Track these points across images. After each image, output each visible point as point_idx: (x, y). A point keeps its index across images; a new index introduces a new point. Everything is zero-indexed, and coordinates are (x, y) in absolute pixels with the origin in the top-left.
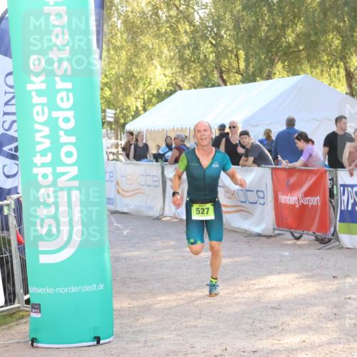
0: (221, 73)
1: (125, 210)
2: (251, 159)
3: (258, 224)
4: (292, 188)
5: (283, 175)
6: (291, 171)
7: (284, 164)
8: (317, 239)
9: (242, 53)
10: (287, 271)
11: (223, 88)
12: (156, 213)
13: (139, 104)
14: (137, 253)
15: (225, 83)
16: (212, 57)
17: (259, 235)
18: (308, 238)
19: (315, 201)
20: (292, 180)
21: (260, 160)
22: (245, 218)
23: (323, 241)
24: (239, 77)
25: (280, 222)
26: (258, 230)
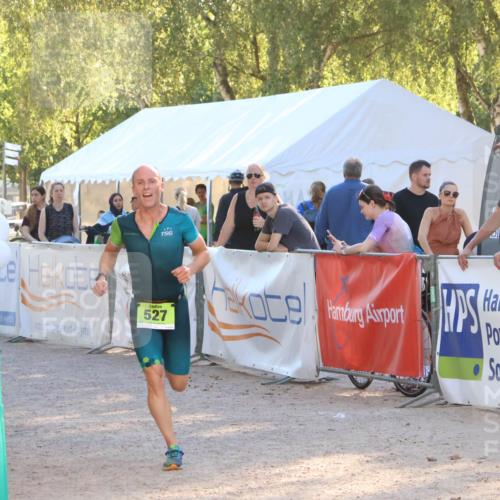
0: (224, 75)
1: (36, 336)
2: (277, 237)
3: (288, 361)
4: (353, 292)
5: (336, 267)
6: (350, 260)
7: (339, 246)
8: (399, 388)
9: (263, 39)
10: (342, 449)
11: (227, 104)
12: (94, 340)
13: (68, 133)
14: (57, 419)
15: (231, 94)
16: (207, 46)
17: (290, 381)
18: (381, 386)
19: (395, 315)
20: (354, 276)
21: (293, 239)
22: (265, 349)
23: (411, 392)
24: (256, 84)
25: (330, 356)
26: (288, 370)
